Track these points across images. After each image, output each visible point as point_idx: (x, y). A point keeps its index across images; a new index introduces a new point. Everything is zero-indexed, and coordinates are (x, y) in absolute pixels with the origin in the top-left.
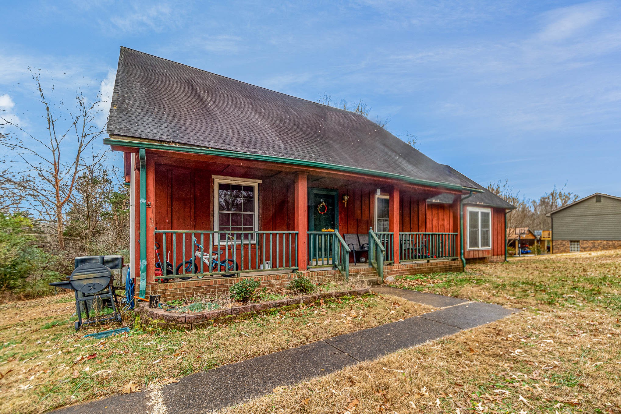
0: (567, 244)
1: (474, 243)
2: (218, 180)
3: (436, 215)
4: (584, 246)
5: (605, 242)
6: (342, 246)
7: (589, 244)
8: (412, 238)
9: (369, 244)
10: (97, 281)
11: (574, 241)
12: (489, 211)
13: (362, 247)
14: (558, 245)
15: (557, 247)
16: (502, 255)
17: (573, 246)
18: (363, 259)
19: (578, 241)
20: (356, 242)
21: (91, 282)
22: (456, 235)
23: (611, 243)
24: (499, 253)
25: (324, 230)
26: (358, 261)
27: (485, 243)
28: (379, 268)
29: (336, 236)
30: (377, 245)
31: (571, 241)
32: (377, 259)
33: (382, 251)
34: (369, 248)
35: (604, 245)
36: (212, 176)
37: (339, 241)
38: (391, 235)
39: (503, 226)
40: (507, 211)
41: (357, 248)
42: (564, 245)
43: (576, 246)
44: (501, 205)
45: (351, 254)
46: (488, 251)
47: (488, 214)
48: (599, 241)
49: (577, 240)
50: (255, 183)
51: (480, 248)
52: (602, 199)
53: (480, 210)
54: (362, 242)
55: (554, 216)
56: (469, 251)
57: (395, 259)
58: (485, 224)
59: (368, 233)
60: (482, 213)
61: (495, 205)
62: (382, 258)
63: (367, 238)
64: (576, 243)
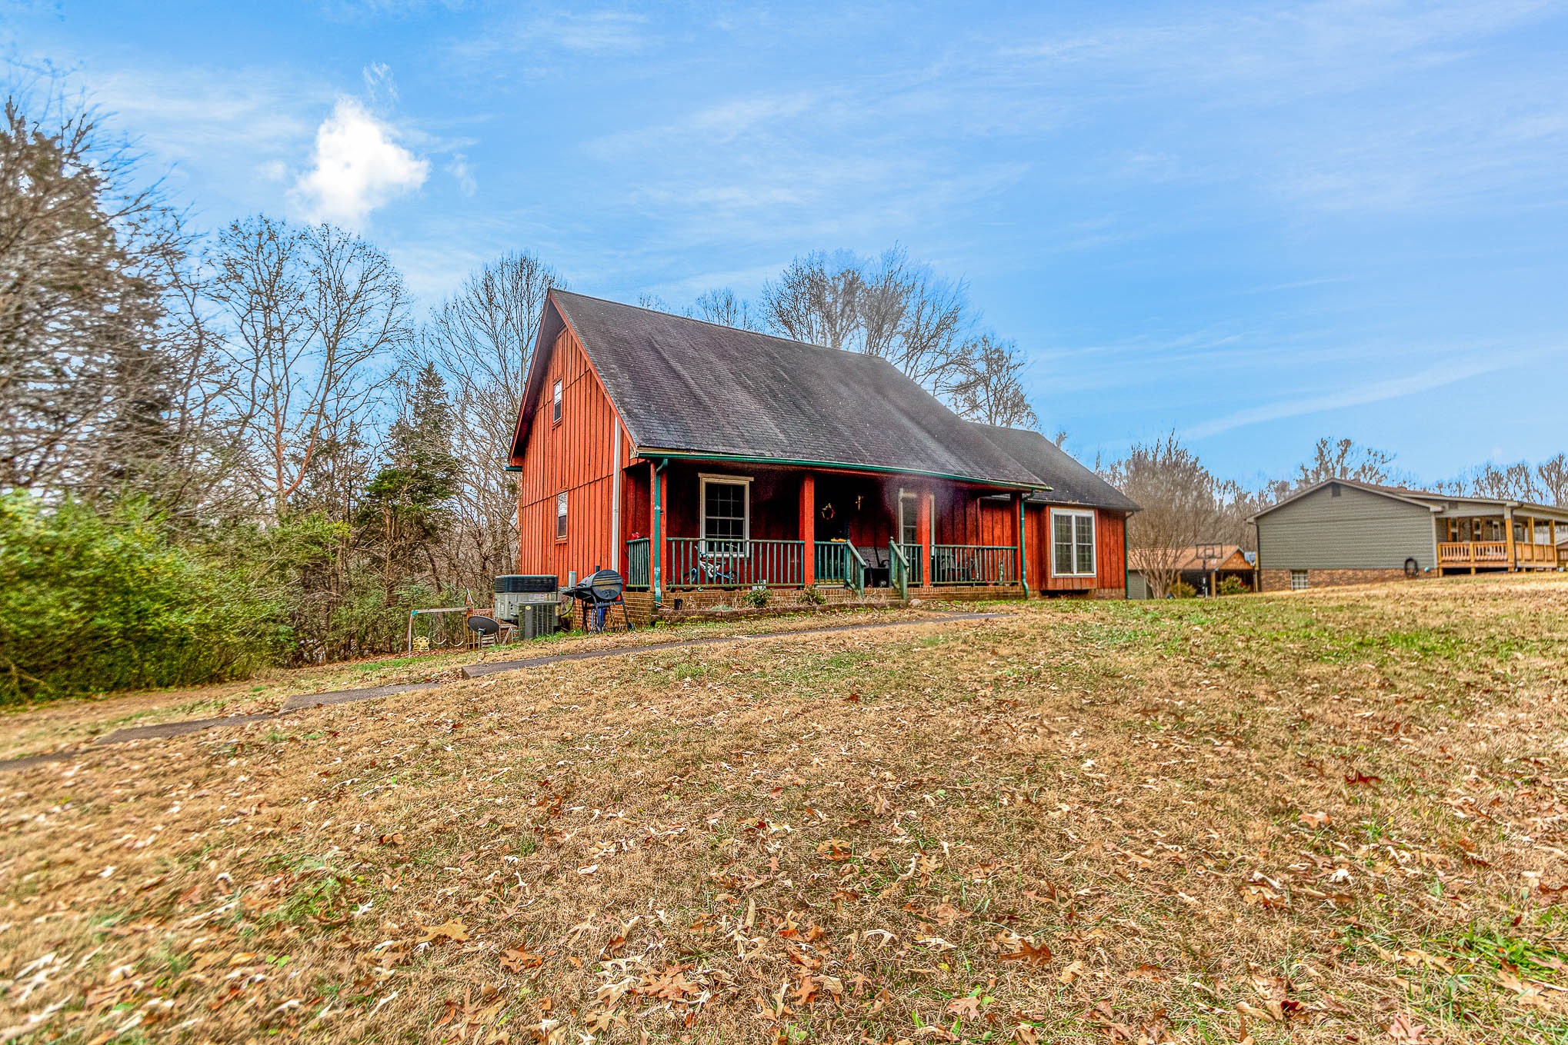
0: (1286, 576)
1: (1065, 565)
2: (705, 479)
3: (1000, 522)
4: (1316, 580)
5: (1350, 573)
6: (855, 558)
7: (1324, 576)
8: (954, 554)
9: (889, 561)
10: (613, 588)
11: (1299, 572)
12: (1090, 514)
13: (881, 565)
14: (1271, 578)
15: (1268, 584)
16: (1119, 587)
17: (1296, 581)
18: (883, 583)
19: (1305, 572)
20: (873, 558)
21: (608, 588)
22: (1015, 550)
23: (1360, 574)
24: (1116, 584)
25: (834, 540)
26: (876, 585)
27: (1085, 565)
28: (901, 588)
29: (849, 548)
30: (899, 559)
31: (1294, 572)
32: (899, 579)
33: (905, 567)
34: (890, 565)
35: (1349, 578)
36: (700, 475)
37: (852, 552)
38: (919, 548)
39: (1121, 538)
40: (1127, 514)
41: (875, 566)
42: (1280, 578)
43: (1302, 581)
44: (1114, 503)
45: (867, 572)
46: (1090, 579)
47: (1089, 519)
48: (1340, 571)
49: (1303, 568)
50: (745, 481)
51: (1075, 574)
52: (1343, 491)
53: (1074, 514)
54: (882, 558)
55: (1262, 523)
56: (1056, 579)
57: (925, 579)
58: (1084, 535)
59: (888, 547)
60: (1077, 518)
61: (1102, 504)
62: (905, 577)
63: (886, 552)
64: (1302, 575)
